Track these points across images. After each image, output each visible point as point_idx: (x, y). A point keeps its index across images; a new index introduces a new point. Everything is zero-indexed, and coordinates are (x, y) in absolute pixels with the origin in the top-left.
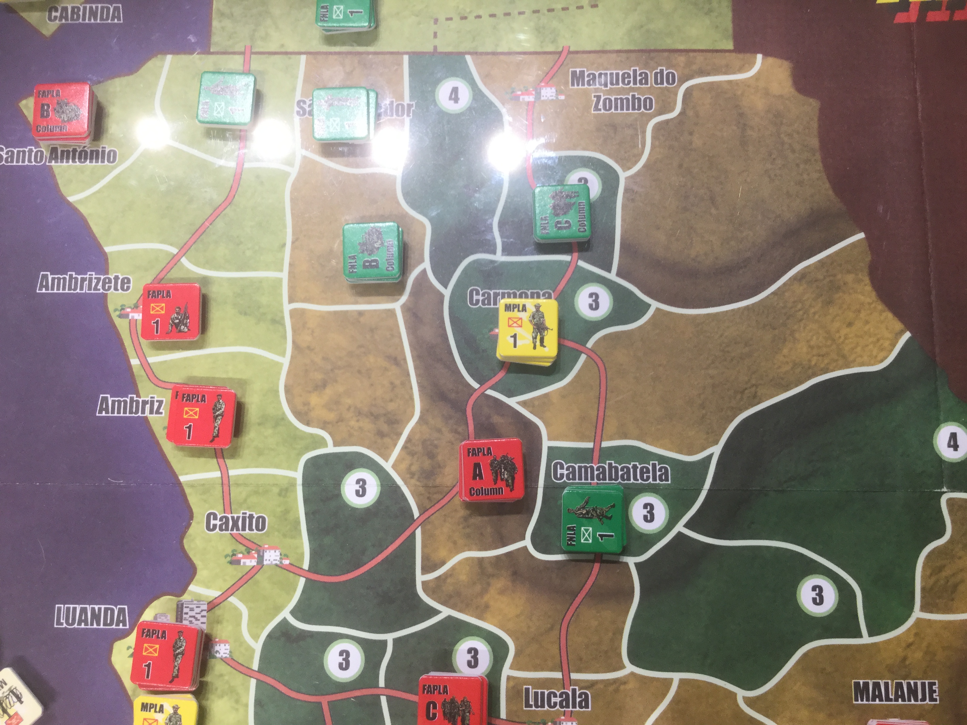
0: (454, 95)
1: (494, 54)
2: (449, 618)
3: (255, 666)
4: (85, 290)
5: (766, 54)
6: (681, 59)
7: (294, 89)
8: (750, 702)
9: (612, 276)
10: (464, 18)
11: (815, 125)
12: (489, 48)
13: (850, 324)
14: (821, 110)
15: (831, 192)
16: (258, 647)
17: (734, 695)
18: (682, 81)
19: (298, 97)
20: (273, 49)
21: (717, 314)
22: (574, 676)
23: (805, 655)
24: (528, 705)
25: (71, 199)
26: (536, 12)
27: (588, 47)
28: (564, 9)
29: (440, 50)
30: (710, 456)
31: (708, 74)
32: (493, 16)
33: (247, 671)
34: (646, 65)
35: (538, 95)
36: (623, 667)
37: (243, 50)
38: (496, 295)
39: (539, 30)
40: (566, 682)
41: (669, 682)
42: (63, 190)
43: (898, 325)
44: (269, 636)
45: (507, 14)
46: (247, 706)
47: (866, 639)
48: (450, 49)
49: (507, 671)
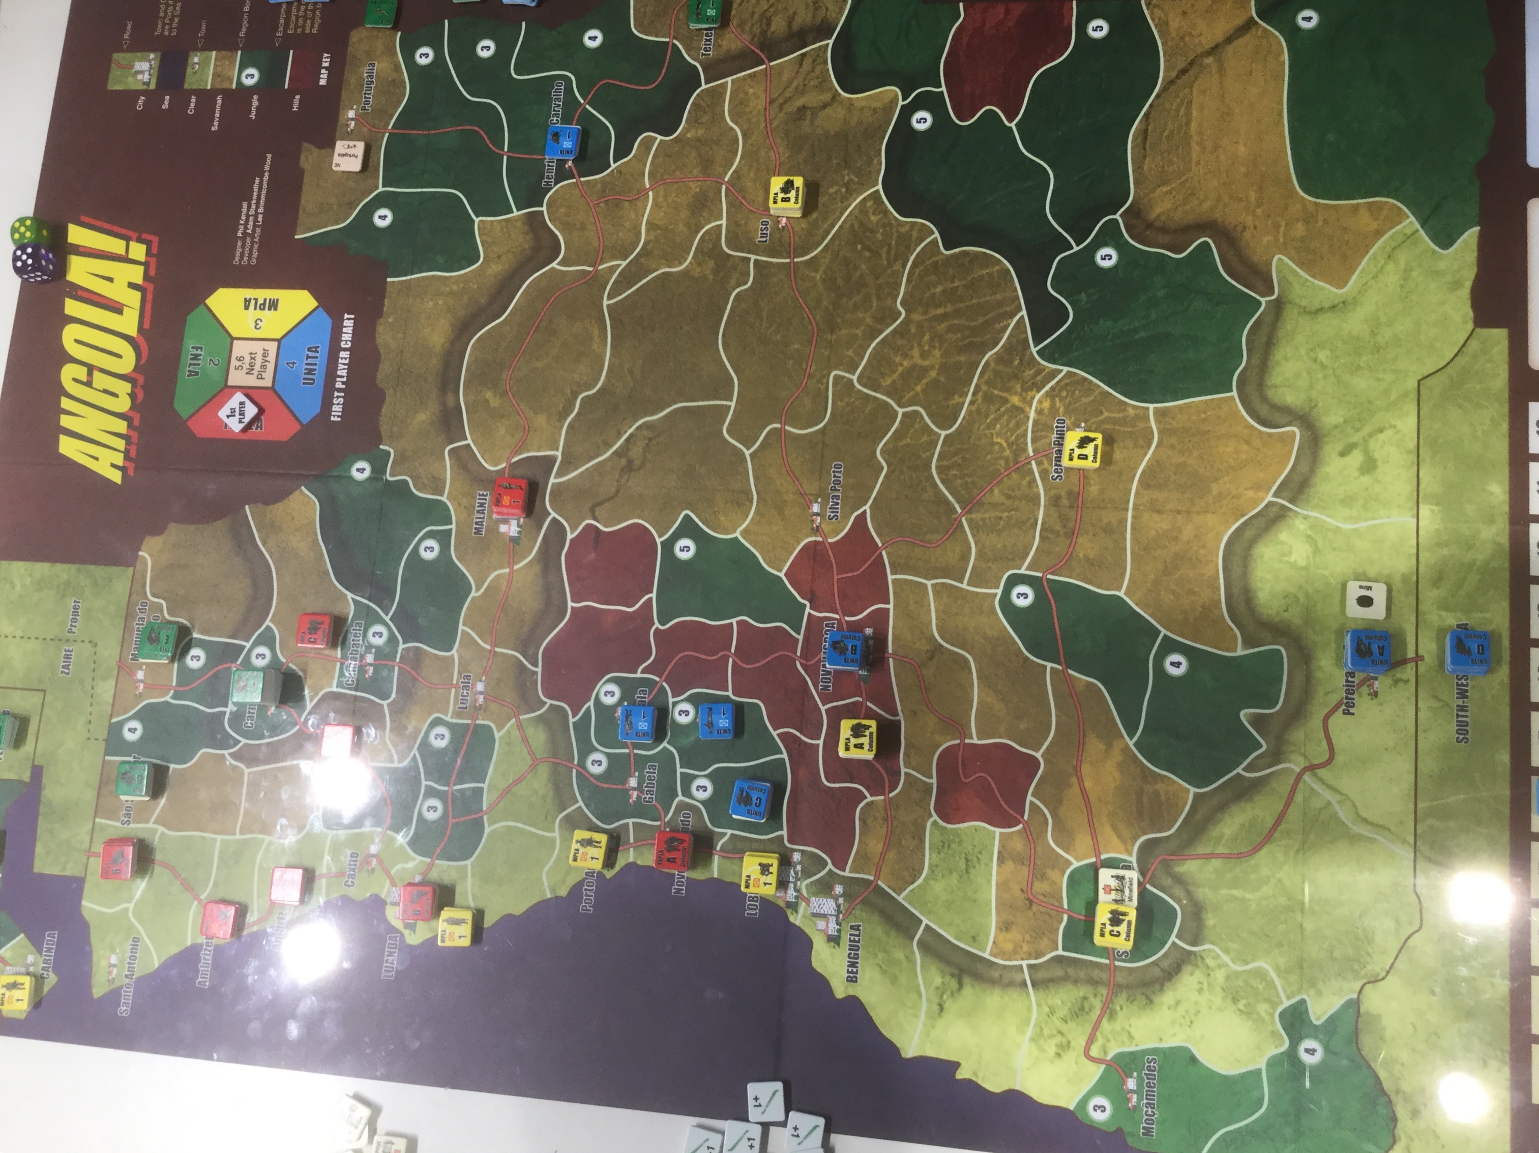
0: (132, 730)
1: (113, 705)
2: (418, 749)
3: (428, 860)
4: (210, 958)
5: (139, 549)
6: (134, 597)
7: (115, 827)
8: (478, 590)
9: (248, 645)
10: (90, 722)
11: (183, 527)
12: (109, 708)
13: (293, 519)
14: (176, 522)
15: (220, 522)
16: (419, 859)
17: (474, 598)
18: (147, 598)
19: (119, 824)
20: (88, 839)
21: (278, 588)
22: (455, 682)
23: (457, 558)
24: (466, 708)
25: (157, 966)
26: (93, 679)
27: (119, 650)
28: (95, 662)
29: (105, 736)
30: (353, 599)
31: (145, 583)
32: (91, 705)
33: (431, 865)
34: (134, 618)
35: (141, 681)
36: (453, 655)
37: (86, 857)
38: (249, 713)
39: (104, 678)
40: (457, 687)
41: (463, 631)
42: (150, 971)
43: (297, 492)
44: (415, 851)
45: (92, 696)
46: (448, 866)
47: (453, 526)
48: (106, 732)
49: (448, 719)
